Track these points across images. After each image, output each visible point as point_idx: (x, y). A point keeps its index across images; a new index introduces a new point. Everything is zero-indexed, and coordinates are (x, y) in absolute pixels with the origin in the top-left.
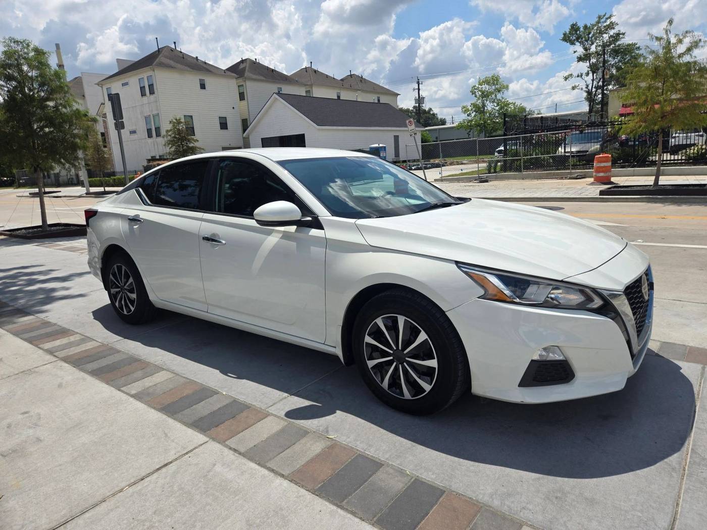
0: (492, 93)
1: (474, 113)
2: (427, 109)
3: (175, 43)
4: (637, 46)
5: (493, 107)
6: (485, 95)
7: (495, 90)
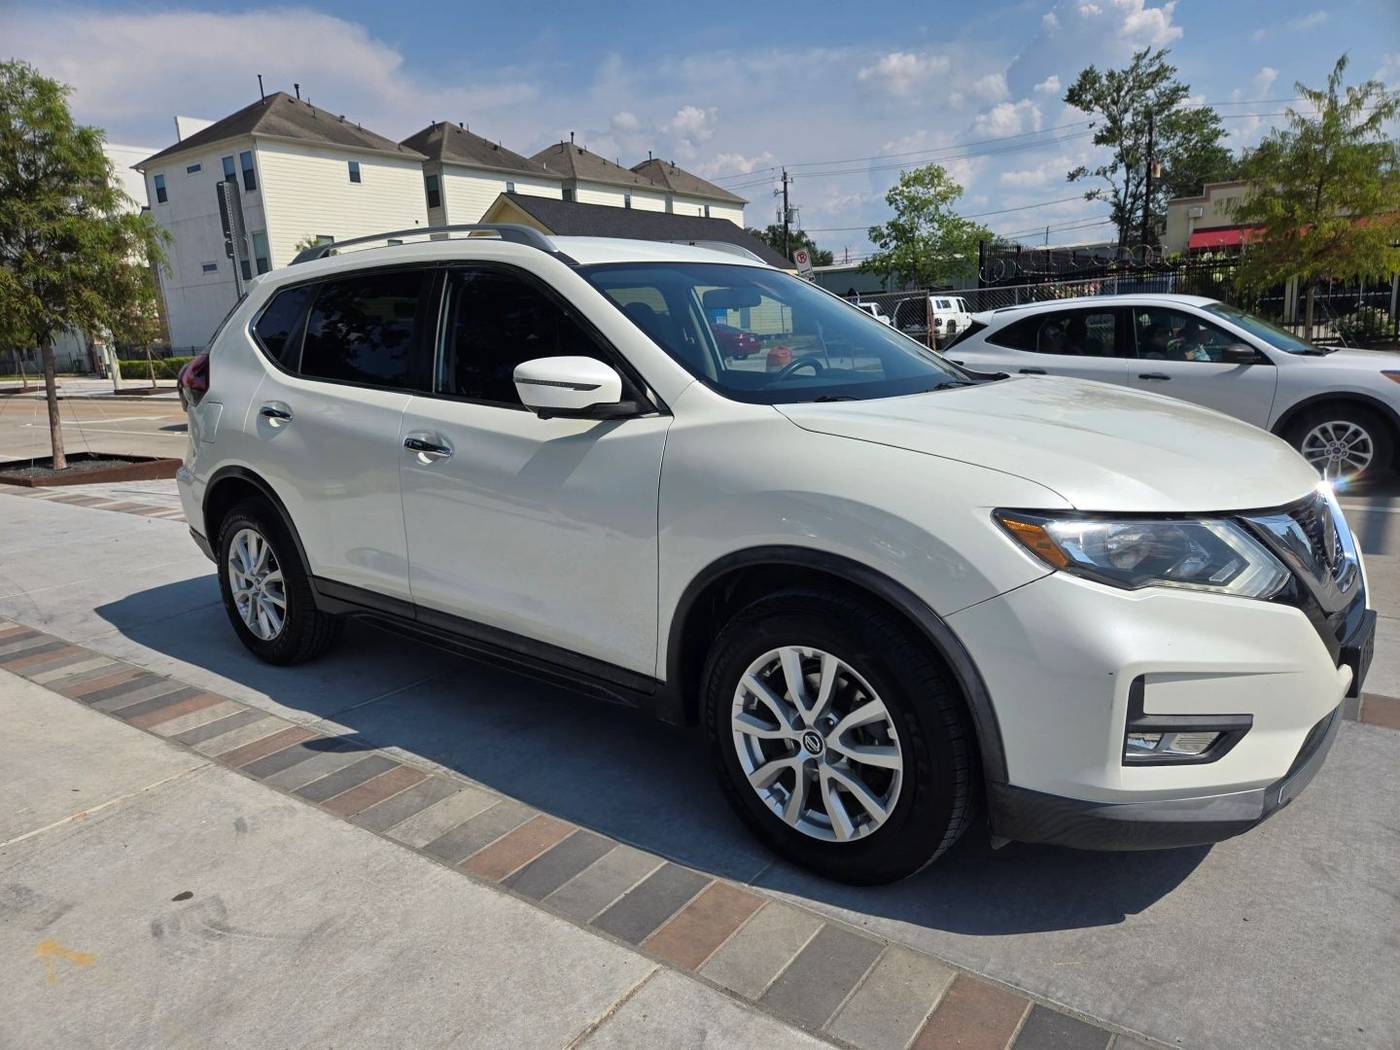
0: (931, 203)
1: (895, 242)
2: (795, 233)
3: (297, 86)
4: (1213, 114)
5: (932, 230)
6: (916, 206)
7: (935, 196)
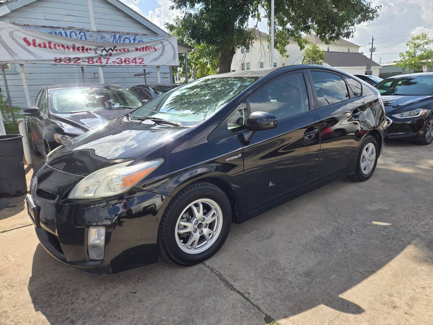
1: (408, 57)
6: (417, 46)
7: (424, 43)
